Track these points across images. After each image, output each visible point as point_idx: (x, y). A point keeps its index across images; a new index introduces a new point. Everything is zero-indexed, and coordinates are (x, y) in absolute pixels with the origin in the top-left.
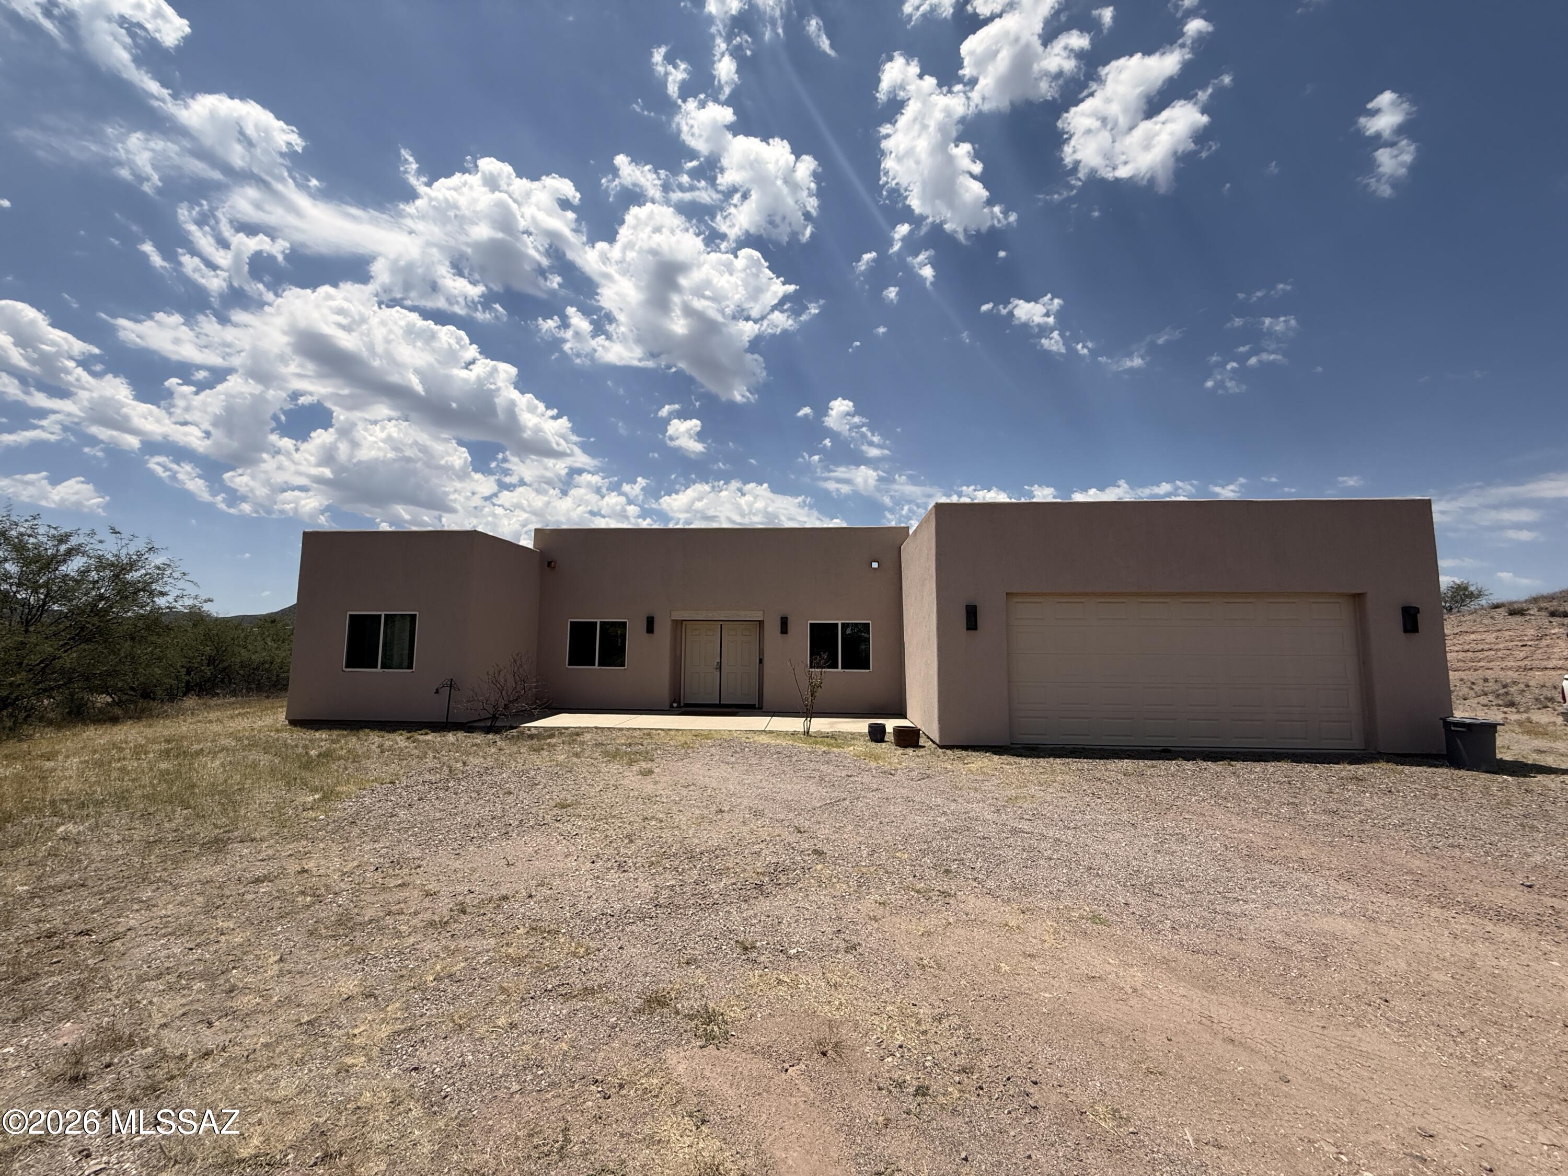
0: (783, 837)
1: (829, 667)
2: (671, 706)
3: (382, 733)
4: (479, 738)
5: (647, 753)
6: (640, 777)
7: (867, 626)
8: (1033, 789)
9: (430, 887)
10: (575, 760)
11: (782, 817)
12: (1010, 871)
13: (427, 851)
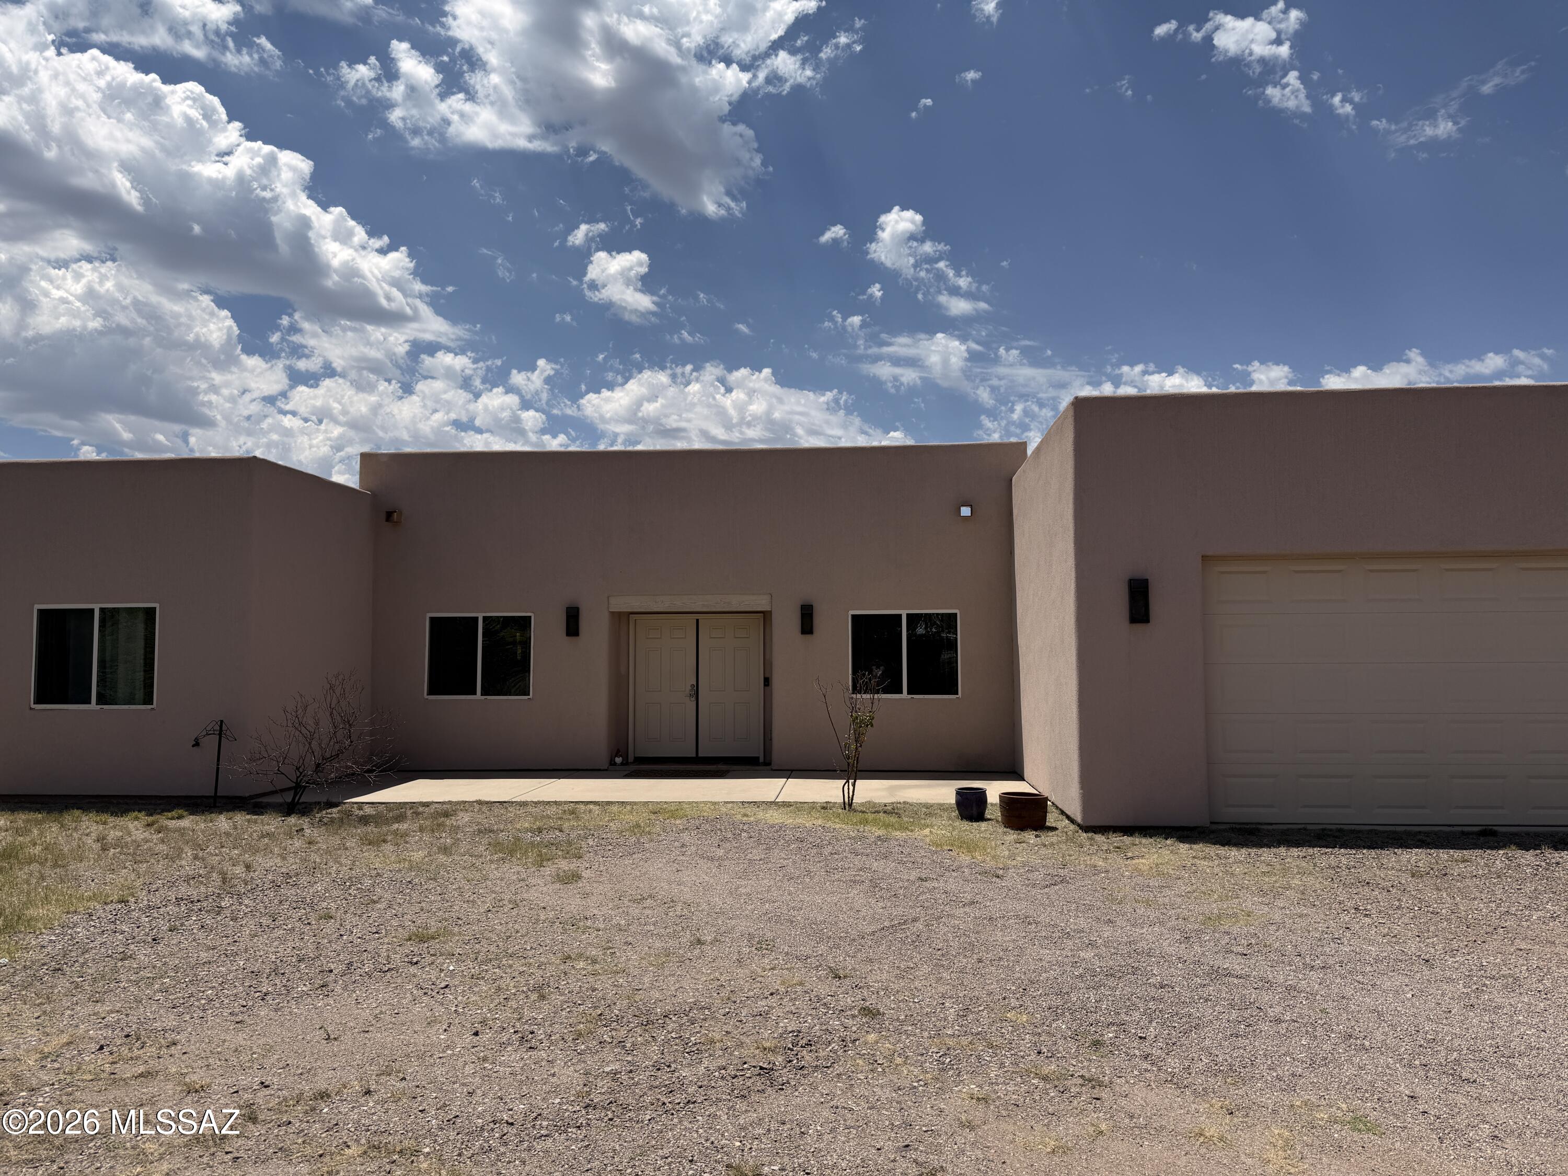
0: (808, 986)
1: (886, 691)
2: (613, 763)
3: (104, 817)
4: (271, 823)
5: (570, 843)
6: (557, 886)
7: (950, 620)
8: (1250, 902)
9: (195, 1078)
10: (442, 858)
11: (805, 950)
12: (1207, 1042)
13: (187, 1017)
